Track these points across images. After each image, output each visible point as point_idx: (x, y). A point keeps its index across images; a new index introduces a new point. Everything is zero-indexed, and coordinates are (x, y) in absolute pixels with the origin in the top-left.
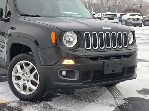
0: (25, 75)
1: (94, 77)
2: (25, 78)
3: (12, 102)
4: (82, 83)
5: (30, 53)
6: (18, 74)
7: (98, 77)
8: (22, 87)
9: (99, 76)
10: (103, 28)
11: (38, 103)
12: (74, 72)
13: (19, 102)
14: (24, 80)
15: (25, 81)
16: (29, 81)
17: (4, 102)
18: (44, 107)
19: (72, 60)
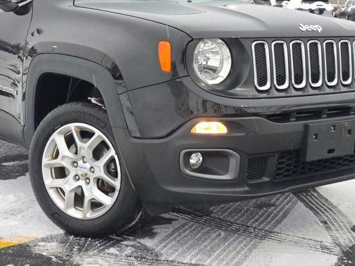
0: (80, 163)
1: (279, 169)
2: (80, 173)
3: (43, 240)
4: (247, 189)
5: (93, 100)
6: (59, 162)
7: (289, 168)
8: (70, 197)
9: (292, 167)
10: (300, 28)
11: (118, 242)
12: (225, 156)
13: (63, 242)
14: (77, 178)
15: (78, 180)
16: (91, 181)
17: (23, 241)
18: (135, 254)
19: (220, 121)
